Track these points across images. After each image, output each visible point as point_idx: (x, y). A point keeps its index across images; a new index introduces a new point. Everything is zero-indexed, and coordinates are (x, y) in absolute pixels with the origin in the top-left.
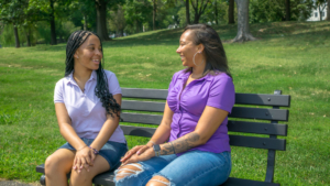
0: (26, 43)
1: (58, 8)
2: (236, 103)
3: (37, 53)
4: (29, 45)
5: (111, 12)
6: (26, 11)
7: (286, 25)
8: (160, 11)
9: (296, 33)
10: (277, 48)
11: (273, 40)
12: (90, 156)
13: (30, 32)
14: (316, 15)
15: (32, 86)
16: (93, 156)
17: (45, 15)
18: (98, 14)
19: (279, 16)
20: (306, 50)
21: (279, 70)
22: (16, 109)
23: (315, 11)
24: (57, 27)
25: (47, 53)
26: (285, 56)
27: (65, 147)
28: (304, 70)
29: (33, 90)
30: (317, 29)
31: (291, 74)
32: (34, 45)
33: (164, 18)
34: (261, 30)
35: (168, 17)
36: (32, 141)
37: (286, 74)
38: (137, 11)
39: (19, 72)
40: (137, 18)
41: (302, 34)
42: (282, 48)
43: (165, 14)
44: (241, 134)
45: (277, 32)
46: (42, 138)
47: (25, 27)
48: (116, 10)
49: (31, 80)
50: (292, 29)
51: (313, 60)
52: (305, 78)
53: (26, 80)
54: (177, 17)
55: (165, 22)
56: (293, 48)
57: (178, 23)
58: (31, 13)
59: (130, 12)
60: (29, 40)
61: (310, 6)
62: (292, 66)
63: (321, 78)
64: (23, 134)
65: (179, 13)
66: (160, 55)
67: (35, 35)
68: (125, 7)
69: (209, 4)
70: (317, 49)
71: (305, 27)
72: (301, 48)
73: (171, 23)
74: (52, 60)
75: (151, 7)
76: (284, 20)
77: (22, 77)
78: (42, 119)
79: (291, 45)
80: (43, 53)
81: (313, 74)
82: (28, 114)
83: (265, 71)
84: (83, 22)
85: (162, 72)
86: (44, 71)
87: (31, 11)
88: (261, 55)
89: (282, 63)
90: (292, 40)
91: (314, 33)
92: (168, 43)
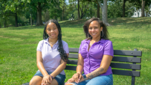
0: (3, 26)
1: (19, 10)
2: (114, 54)
3: (10, 31)
4: (5, 27)
5: (43, 12)
6: (4, 11)
7: (123, 19)
8: (65, 12)
9: (128, 22)
10: (121, 29)
11: (118, 26)
12: (50, 79)
13: (6, 21)
14: (136, 15)
15: (9, 46)
16: (51, 79)
17: (13, 13)
18: (38, 13)
19: (119, 15)
20: (134, 30)
21: (123, 39)
22: (3, 57)
23: (135, 13)
24: (18, 19)
25: (14, 31)
26: (124, 33)
27: (37, 75)
28: (134, 39)
29: (10, 48)
30: (138, 21)
31: (128, 41)
32: (7, 27)
33: (67, 15)
34: (113, 21)
35: (69, 15)
36: (13, 72)
37: (126, 41)
38: (55, 12)
39: (2, 39)
40: (55, 15)
41: (131, 23)
42: (123, 29)
43: (68, 13)
44: (117, 69)
45: (120, 22)
46: (17, 70)
47: (4, 19)
48: (45, 11)
49: (9, 43)
50: (126, 21)
51: (138, 35)
52: (135, 43)
53: (6, 43)
54: (73, 15)
55: (68, 17)
56: (128, 29)
57: (74, 17)
58: (6, 12)
59: (52, 12)
60: (5, 25)
61: (134, 10)
62: (128, 37)
63: (142, 43)
64: (8, 69)
65: (74, 13)
66: (68, 32)
67: (8, 22)
68: (50, 10)
69: (88, 9)
70: (139, 30)
71: (132, 20)
72: (132, 29)
73: (70, 18)
74: (17, 34)
75: (61, 10)
76: (122, 17)
77: (5, 42)
78: (16, 62)
79: (127, 28)
80: (13, 31)
81: (138, 41)
82: (9, 59)
83: (116, 40)
84: (30, 17)
85: (69, 40)
86: (14, 39)
87: (7, 11)
88: (114, 32)
89: (124, 36)
90: (127, 26)
91: (136, 23)
92: (70, 27)
